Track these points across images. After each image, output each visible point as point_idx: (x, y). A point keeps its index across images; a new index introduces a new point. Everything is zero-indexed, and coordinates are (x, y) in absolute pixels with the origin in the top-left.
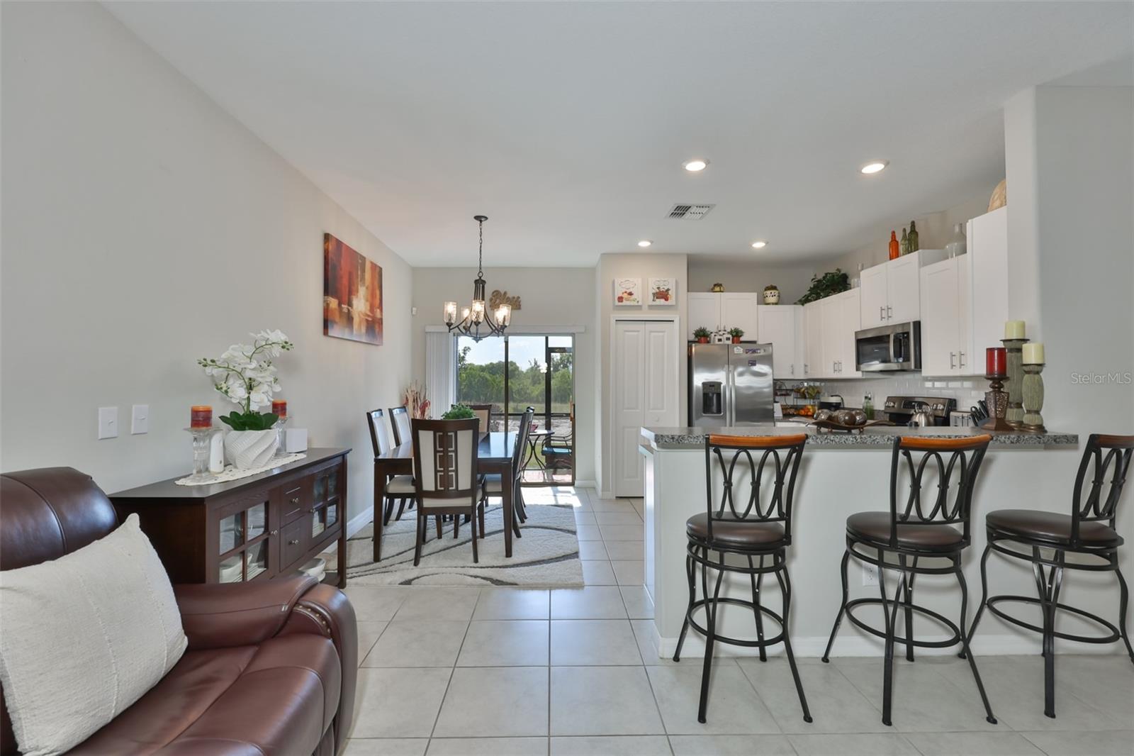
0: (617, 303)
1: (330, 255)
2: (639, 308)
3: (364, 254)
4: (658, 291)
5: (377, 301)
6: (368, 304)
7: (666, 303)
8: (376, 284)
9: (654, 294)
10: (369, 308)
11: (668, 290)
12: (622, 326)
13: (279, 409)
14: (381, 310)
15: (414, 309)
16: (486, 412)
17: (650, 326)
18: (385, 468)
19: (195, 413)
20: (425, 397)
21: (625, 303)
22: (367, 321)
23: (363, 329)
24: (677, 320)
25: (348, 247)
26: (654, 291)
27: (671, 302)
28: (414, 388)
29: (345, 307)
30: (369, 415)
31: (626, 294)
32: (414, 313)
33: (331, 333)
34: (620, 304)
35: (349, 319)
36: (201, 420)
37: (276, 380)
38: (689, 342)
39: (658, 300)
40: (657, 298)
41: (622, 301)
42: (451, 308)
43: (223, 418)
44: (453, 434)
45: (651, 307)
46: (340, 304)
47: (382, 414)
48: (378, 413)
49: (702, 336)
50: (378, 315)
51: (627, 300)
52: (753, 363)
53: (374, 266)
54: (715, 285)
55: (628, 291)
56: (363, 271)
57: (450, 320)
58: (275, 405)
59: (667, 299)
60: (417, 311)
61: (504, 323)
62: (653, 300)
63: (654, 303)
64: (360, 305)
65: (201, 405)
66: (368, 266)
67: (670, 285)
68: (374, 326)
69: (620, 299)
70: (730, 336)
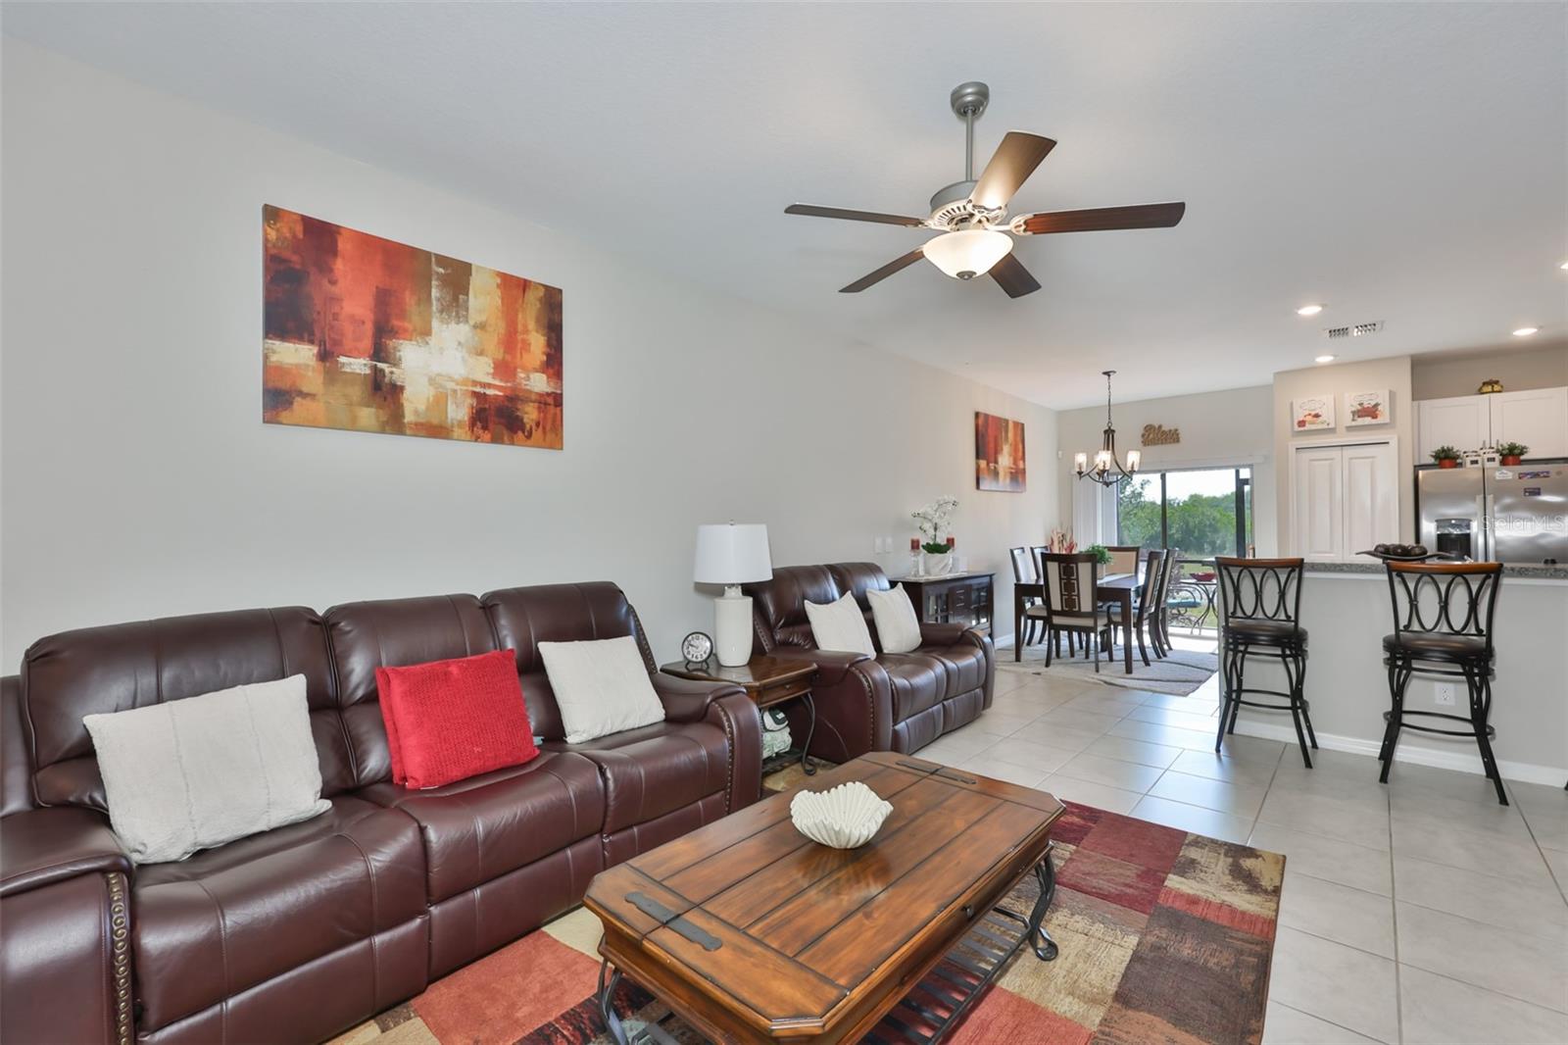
0: (1297, 428)
1: (980, 428)
2: (1332, 431)
3: (1007, 417)
4: (1359, 408)
5: (1020, 454)
6: (1011, 459)
7: (1374, 421)
8: (1019, 439)
9: (1354, 413)
10: (1012, 462)
11: (1376, 405)
12: (1306, 456)
13: (951, 542)
14: (1024, 461)
15: (1060, 453)
16: (1134, 553)
17: (1349, 452)
18: (1023, 591)
19: (913, 542)
20: (1071, 538)
21: (1308, 427)
22: (1011, 473)
23: (1008, 480)
24: (1394, 443)
25: (993, 417)
26: (1353, 409)
27: (1382, 419)
28: (1059, 531)
29: (992, 465)
30: (1012, 552)
31: (1310, 417)
32: (1060, 456)
33: (982, 487)
34: (1302, 429)
35: (996, 473)
36: (915, 545)
37: (949, 524)
38: (1415, 466)
39: (1360, 419)
40: (1359, 417)
41: (1304, 426)
42: (1081, 458)
43: (923, 546)
44: (1074, 565)
45: (1349, 429)
46: (988, 464)
47: (1024, 551)
48: (1020, 551)
49: (1446, 458)
50: (1021, 466)
51: (1313, 423)
52: (1537, 492)
53: (1016, 424)
54: (1484, 384)
55: (1313, 413)
56: (1007, 432)
57: (1080, 468)
58: (948, 540)
59: (1375, 417)
60: (1063, 454)
61: (1132, 467)
62: (1353, 420)
63: (1354, 424)
64: (1005, 460)
65: (915, 538)
66: (1011, 426)
67: (1382, 398)
68: (1018, 475)
69: (1302, 423)
70: (1498, 457)
